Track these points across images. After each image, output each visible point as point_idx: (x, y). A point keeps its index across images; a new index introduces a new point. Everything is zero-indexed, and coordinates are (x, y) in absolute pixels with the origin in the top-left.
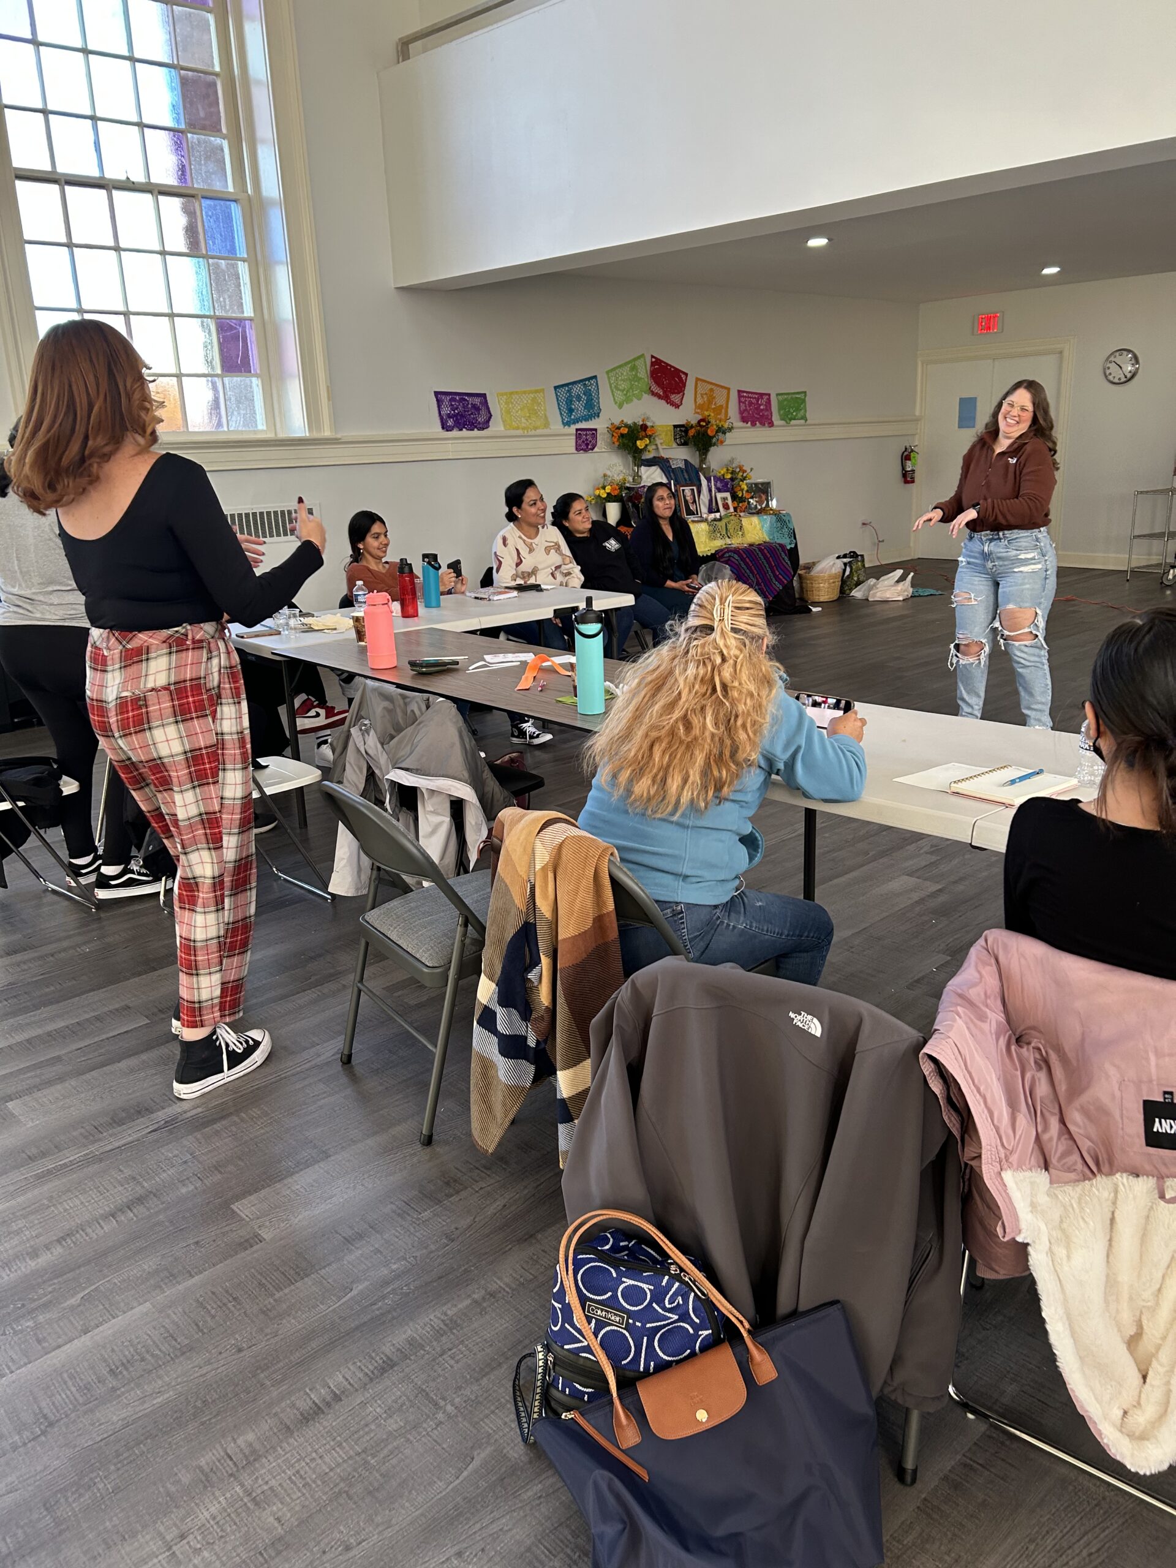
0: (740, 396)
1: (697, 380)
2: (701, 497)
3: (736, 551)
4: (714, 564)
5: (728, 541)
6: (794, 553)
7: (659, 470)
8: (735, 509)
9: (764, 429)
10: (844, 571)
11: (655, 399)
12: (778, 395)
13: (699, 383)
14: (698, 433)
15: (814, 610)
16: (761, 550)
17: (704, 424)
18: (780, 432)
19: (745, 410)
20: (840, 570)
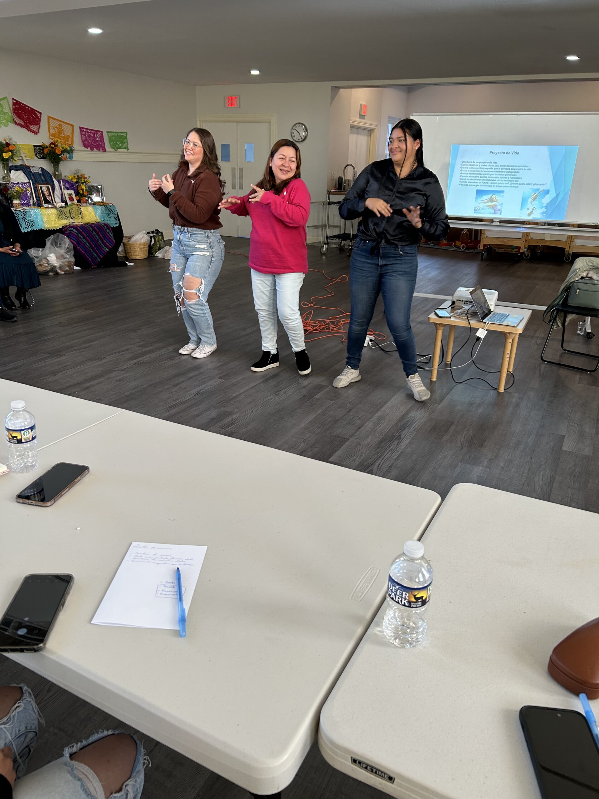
0: (81, 131)
1: (49, 117)
2: (55, 192)
3: (76, 227)
4: (58, 235)
5: (72, 221)
6: (118, 231)
7: (23, 174)
8: (79, 201)
9: (99, 153)
10: (151, 241)
11: (19, 128)
12: (108, 132)
13: (51, 120)
14: (50, 151)
15: (129, 264)
16: (91, 227)
17: (53, 146)
18: (110, 155)
19: (86, 140)
20: (147, 240)
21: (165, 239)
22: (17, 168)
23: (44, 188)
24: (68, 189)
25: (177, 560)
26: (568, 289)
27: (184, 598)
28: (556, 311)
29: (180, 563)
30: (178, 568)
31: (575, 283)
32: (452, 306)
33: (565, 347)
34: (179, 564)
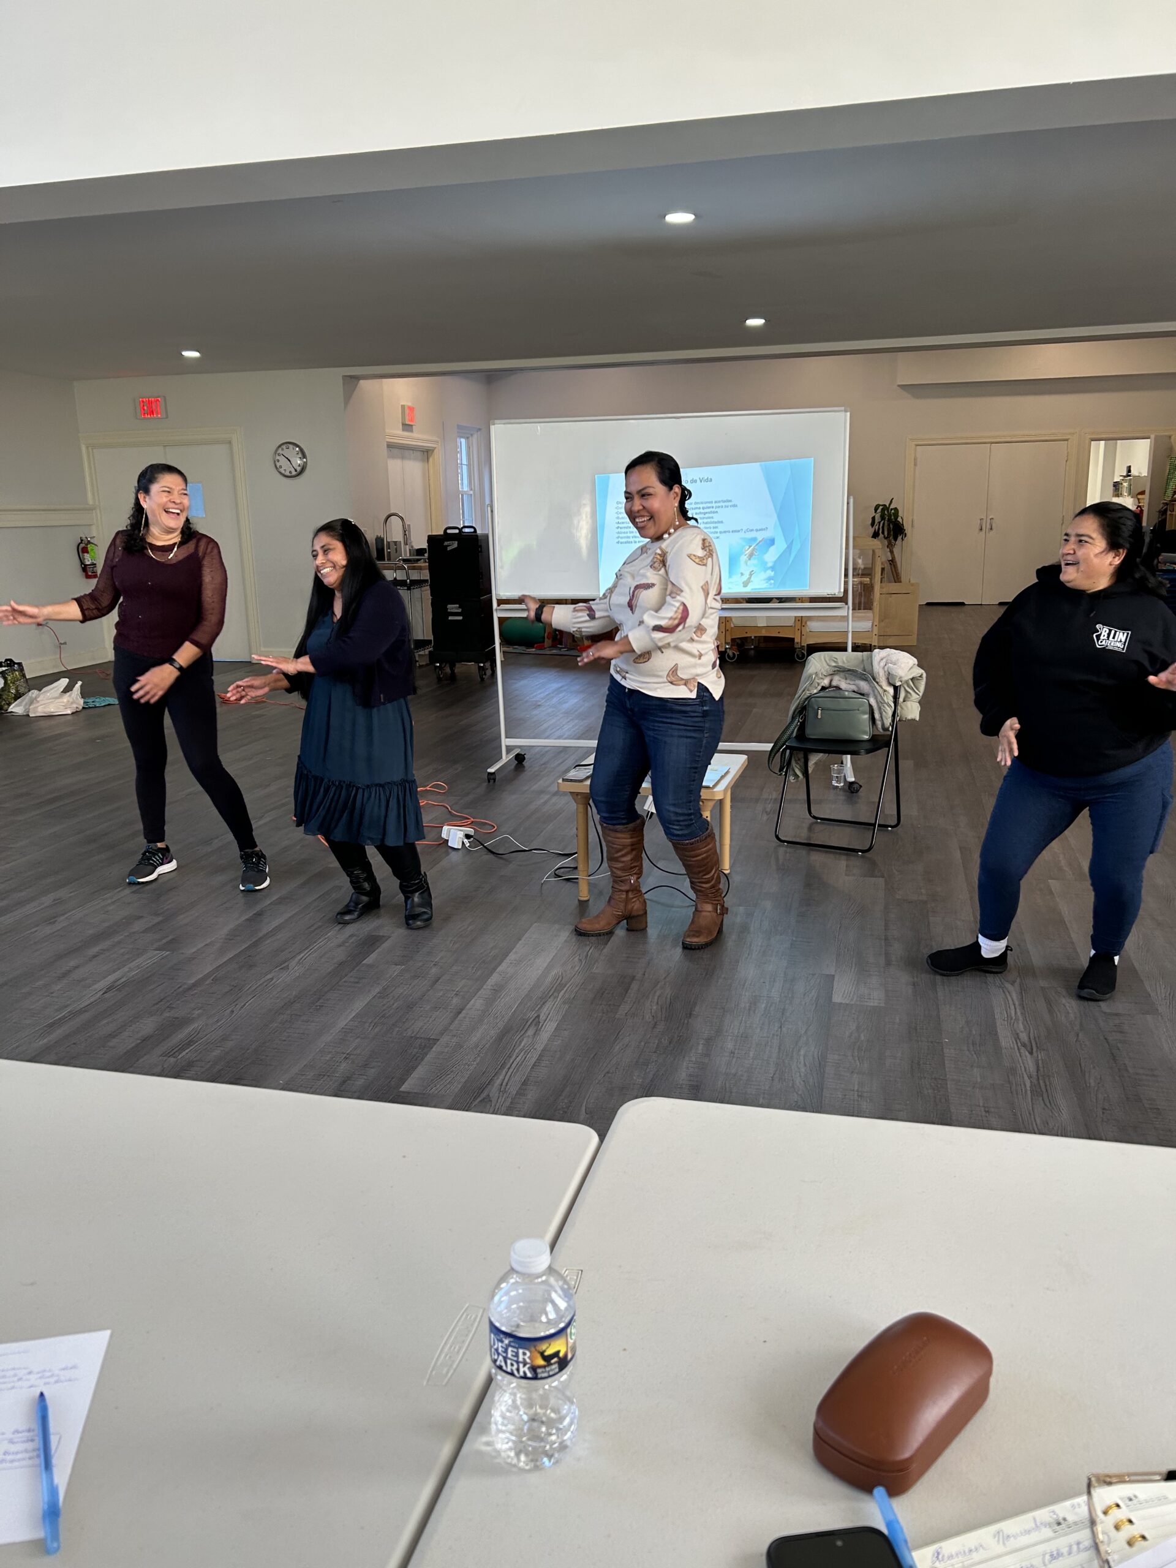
21: (27, 677)
25: (39, 1375)
26: (802, 710)
27: (55, 1461)
28: (788, 751)
29: (47, 1380)
30: (42, 1394)
31: (813, 699)
33: (814, 813)
34: (45, 1384)
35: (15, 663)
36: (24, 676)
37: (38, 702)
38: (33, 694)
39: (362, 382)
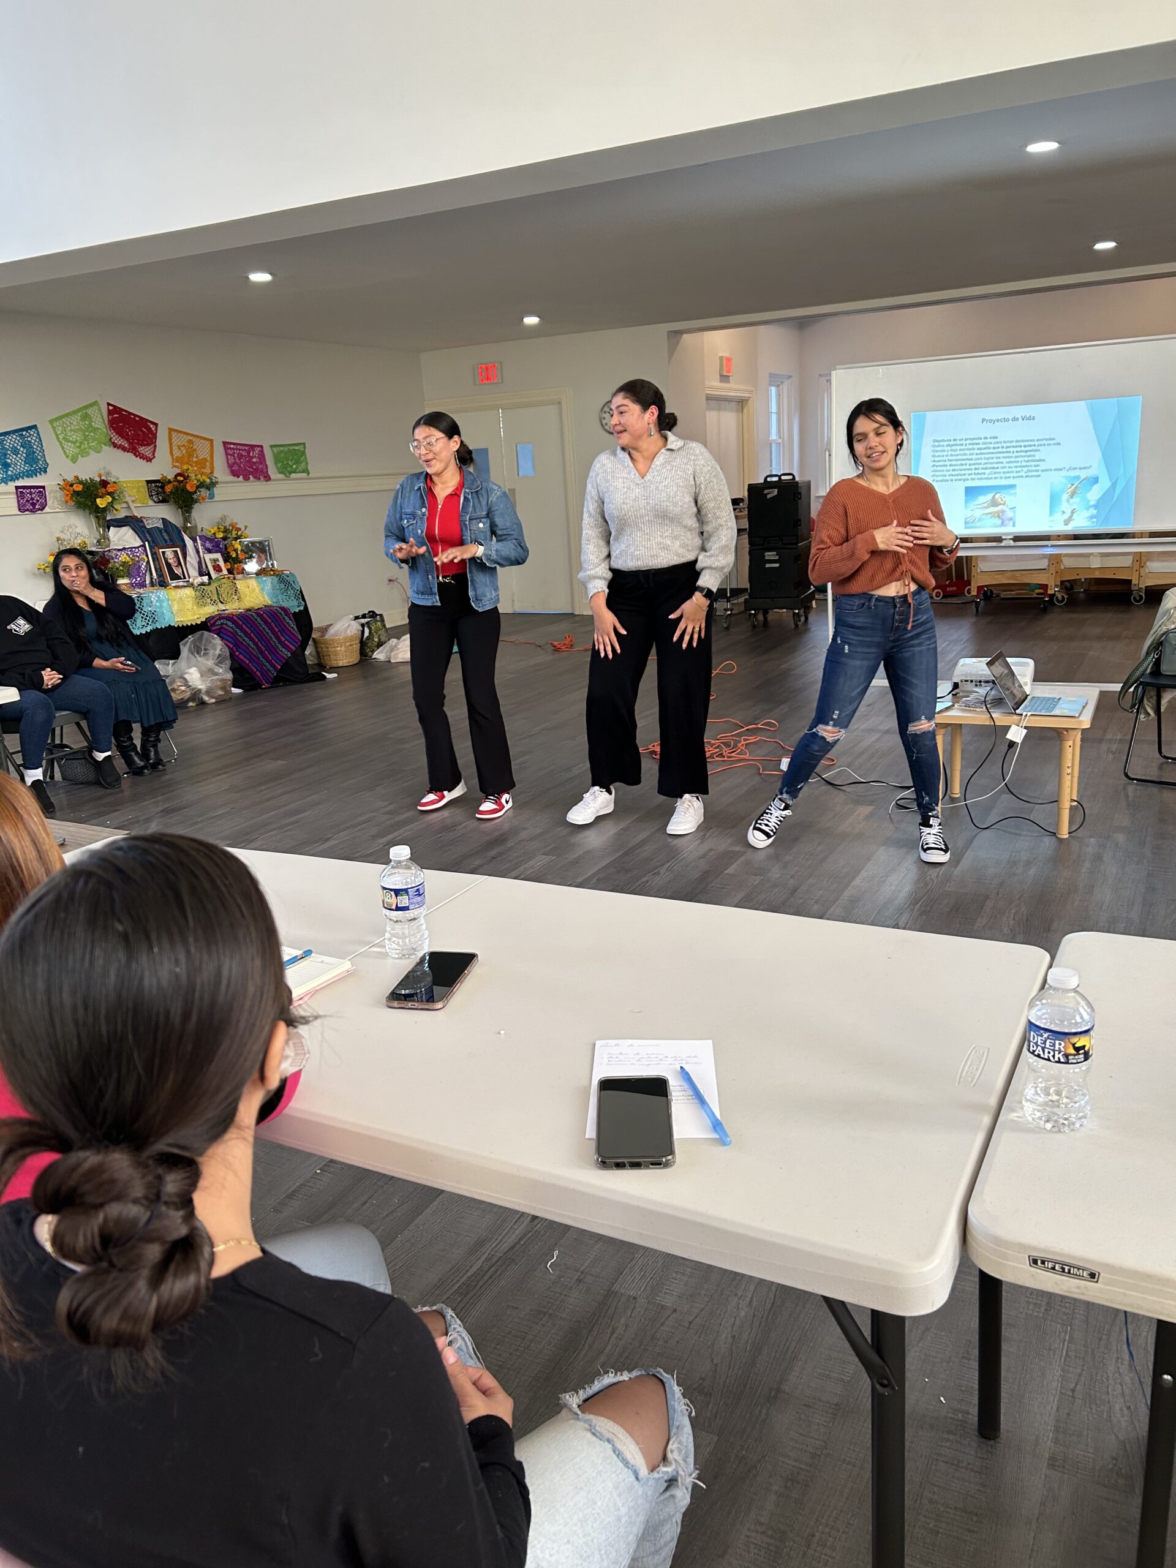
0: (226, 449)
1: (171, 430)
2: (188, 558)
3: (230, 618)
4: (202, 635)
5: (222, 607)
6: (303, 618)
7: (131, 532)
8: (230, 571)
9: (258, 483)
10: (363, 632)
11: (119, 452)
12: (271, 446)
13: (174, 434)
14: (177, 489)
15: (329, 676)
16: (258, 614)
17: (182, 479)
18: (279, 486)
19: (235, 463)
20: (356, 632)
21: (387, 627)
22: (120, 523)
23: (169, 553)
24: (209, 551)
26: (1158, 645)
28: (1141, 687)
30: (681, 1067)
31: (1171, 634)
32: (953, 693)
33: (1164, 753)
35: (377, 615)
36: (384, 626)
37: (398, 649)
38: (393, 642)
39: (685, 336)
